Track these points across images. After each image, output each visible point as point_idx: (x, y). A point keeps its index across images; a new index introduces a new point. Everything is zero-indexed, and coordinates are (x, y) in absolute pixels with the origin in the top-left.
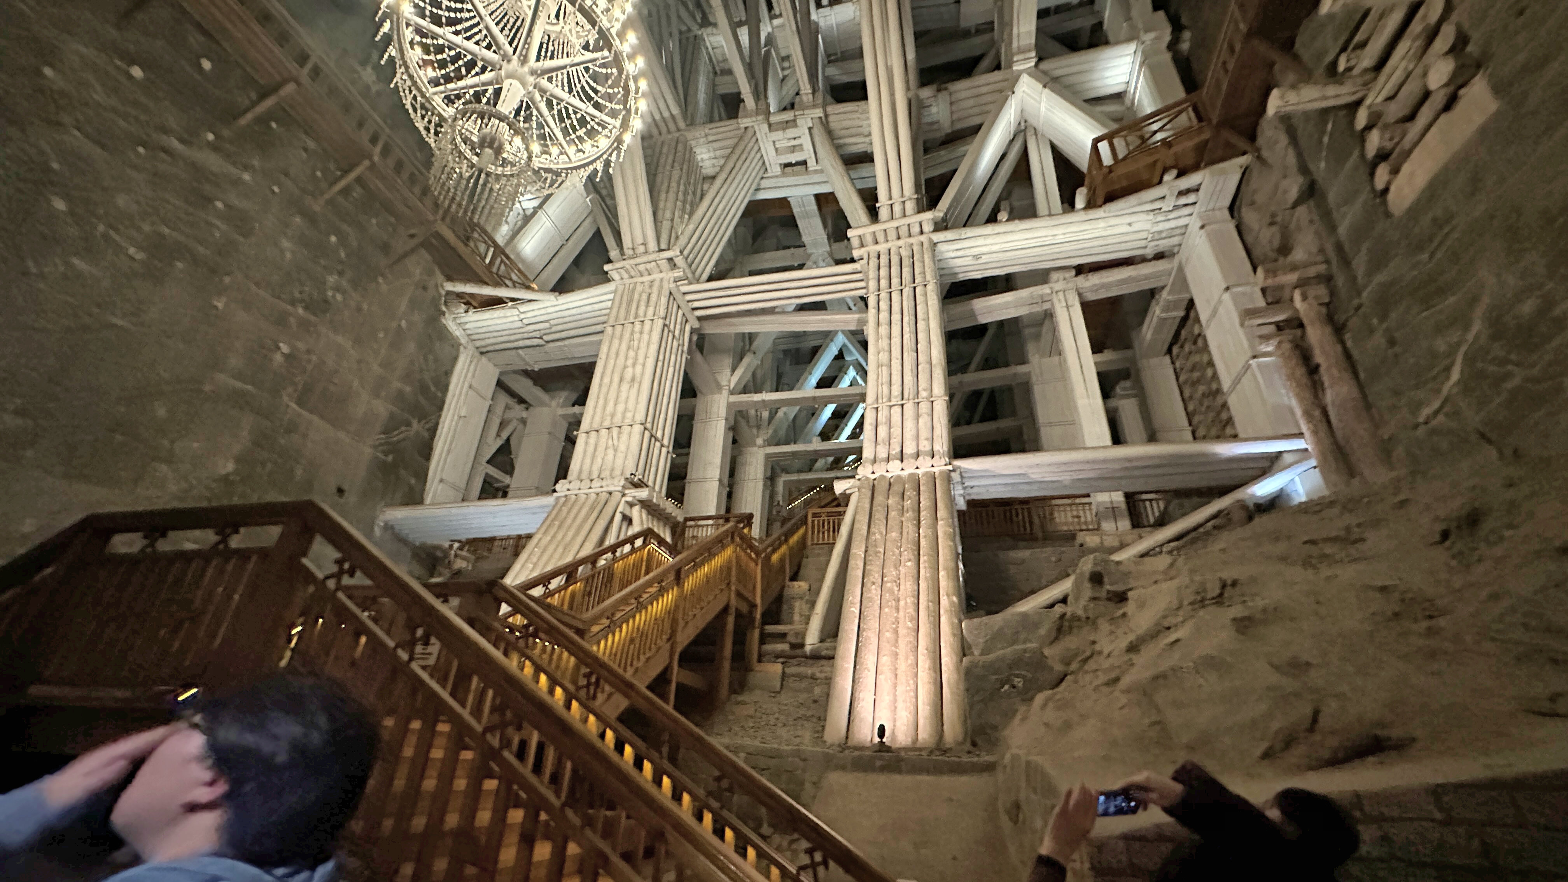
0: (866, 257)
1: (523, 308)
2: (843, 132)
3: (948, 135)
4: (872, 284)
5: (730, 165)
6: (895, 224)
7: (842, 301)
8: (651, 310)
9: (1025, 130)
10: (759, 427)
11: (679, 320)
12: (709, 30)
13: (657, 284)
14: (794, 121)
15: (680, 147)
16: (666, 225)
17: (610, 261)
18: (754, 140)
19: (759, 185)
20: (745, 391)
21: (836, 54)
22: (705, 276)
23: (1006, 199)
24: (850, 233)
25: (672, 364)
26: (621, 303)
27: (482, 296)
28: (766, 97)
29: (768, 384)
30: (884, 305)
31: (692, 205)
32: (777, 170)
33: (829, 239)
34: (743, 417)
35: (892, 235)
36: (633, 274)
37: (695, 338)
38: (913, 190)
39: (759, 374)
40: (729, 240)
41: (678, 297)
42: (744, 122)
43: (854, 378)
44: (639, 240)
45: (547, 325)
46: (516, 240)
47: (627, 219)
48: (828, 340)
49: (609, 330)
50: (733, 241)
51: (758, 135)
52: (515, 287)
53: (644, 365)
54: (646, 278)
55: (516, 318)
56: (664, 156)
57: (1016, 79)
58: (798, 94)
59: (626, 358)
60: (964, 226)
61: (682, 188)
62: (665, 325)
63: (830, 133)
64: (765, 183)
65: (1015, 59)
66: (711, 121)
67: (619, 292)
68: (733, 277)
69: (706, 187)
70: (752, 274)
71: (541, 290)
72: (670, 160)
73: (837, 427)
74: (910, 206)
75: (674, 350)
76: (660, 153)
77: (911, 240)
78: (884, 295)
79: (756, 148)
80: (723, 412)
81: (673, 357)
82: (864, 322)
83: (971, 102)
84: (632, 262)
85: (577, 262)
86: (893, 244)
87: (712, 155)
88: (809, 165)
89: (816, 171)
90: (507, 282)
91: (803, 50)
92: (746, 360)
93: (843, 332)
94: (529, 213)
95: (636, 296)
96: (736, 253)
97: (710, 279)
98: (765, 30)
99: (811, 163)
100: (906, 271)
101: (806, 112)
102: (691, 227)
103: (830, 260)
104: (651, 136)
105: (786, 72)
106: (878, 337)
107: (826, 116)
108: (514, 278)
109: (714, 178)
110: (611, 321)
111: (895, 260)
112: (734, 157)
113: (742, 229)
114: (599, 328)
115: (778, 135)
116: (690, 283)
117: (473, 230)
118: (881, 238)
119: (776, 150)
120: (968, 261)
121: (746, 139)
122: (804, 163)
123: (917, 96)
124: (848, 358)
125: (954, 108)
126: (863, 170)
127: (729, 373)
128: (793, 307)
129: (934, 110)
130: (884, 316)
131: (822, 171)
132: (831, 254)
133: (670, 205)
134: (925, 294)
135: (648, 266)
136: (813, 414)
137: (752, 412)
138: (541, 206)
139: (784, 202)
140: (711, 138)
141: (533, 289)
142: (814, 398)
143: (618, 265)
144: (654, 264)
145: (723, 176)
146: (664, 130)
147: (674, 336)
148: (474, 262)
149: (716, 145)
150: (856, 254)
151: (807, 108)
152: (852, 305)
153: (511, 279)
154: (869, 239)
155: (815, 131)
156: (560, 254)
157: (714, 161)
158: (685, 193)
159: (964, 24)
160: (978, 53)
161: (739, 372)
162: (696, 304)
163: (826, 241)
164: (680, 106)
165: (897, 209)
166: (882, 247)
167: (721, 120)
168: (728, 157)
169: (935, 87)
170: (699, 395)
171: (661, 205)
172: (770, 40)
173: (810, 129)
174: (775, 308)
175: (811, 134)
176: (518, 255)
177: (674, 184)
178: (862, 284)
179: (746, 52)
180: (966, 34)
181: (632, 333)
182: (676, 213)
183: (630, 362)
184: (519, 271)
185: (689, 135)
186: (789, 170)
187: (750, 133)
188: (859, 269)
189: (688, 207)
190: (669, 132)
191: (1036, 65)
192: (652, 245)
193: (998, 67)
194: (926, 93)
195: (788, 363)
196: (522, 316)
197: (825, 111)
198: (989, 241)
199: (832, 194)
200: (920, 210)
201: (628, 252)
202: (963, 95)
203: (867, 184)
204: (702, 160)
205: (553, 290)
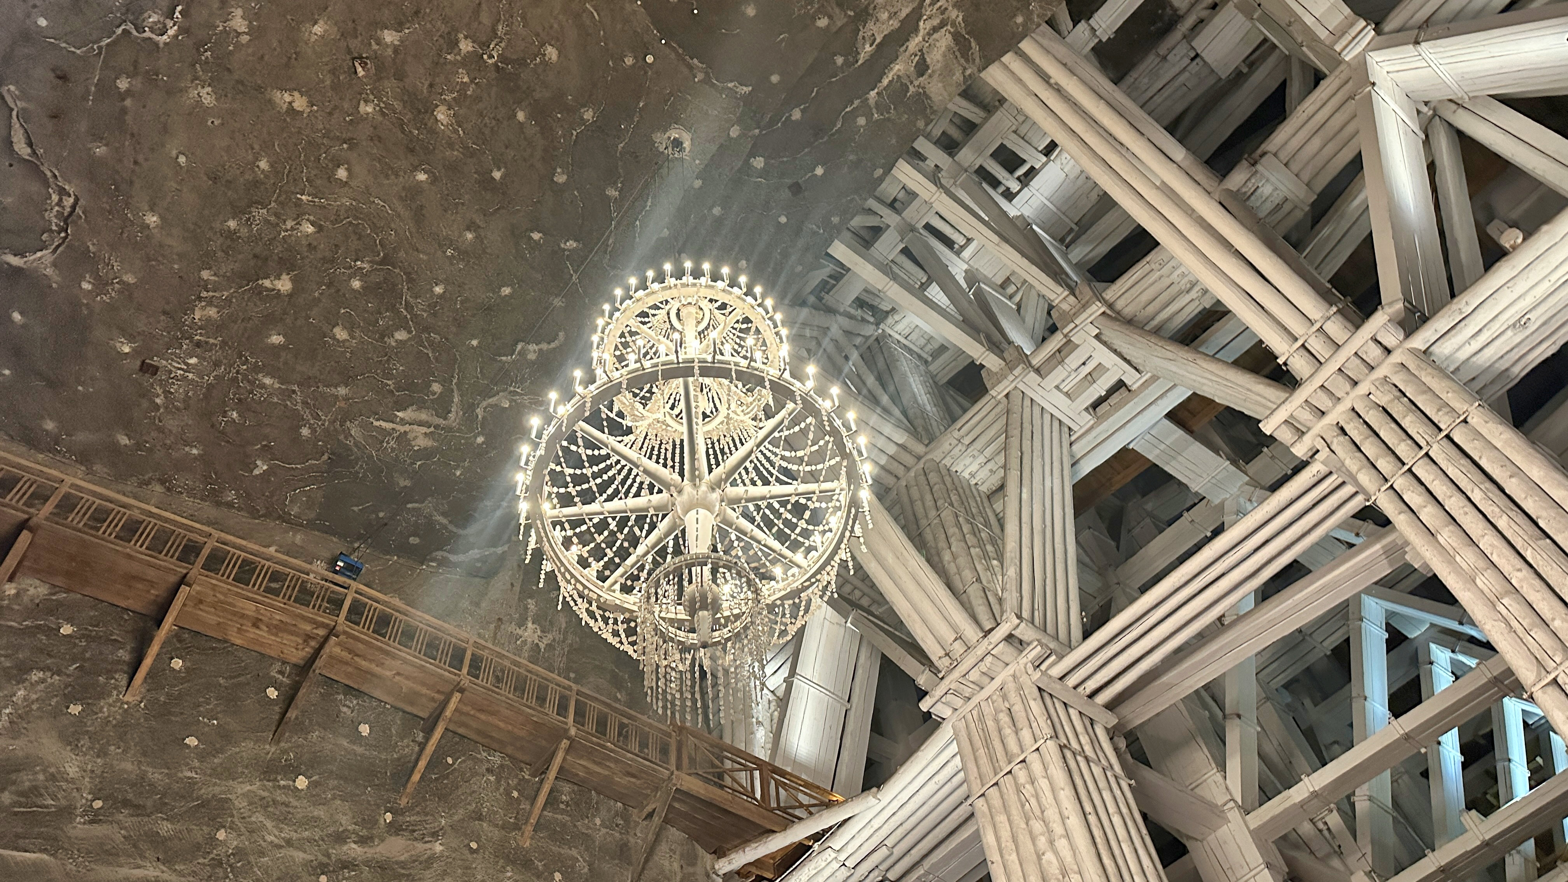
0: (1320, 444)
1: (837, 842)
2: (1151, 309)
3: (1313, 205)
4: (1366, 479)
5: (1015, 453)
6: (1330, 368)
7: (1329, 540)
8: (1026, 734)
9: (1435, 115)
10: (1339, 852)
11: (1079, 728)
12: (890, 320)
13: (1011, 686)
14: (1069, 341)
15: (933, 477)
16: (974, 591)
17: (923, 694)
18: (1027, 402)
19: (1072, 456)
20: (1266, 794)
21: (1071, 230)
22: (1077, 632)
23: (1491, 219)
24: (1267, 428)
25: (1112, 809)
26: (974, 751)
27: (772, 856)
28: (1010, 343)
29: (1301, 761)
30: (1414, 498)
31: (994, 543)
32: (1087, 420)
33: (1234, 463)
34: (1296, 847)
35: (1340, 386)
36: (967, 692)
37: (1122, 744)
38: (1323, 305)
39: (1270, 749)
40: (1079, 561)
41: (1055, 688)
42: (998, 392)
43: (1453, 662)
44: (949, 636)
45: (884, 851)
46: (783, 740)
47: (916, 617)
48: (1353, 624)
49: (980, 804)
50: (1087, 560)
51: (1030, 393)
52: (811, 813)
53: (1067, 836)
54: (991, 688)
55: (836, 865)
56: (919, 503)
57: (1361, 69)
58: (1050, 308)
59: (1033, 839)
60: (1453, 296)
61: (966, 528)
62: (1062, 747)
63: (1131, 323)
64: (1079, 449)
65: (1338, 48)
66: (954, 420)
67: (963, 734)
68: (1120, 611)
69: (998, 506)
70: (1144, 589)
71: (850, 798)
72: (929, 503)
73: (1492, 776)
74: (1336, 328)
75: (1102, 784)
76: (912, 502)
77: (1379, 373)
78: (1400, 482)
79: (1037, 411)
80: (1254, 856)
81: (1107, 795)
82: (1398, 549)
83: (1316, 143)
84: (956, 674)
85: (877, 727)
86: (1353, 398)
87: (981, 459)
88: (1128, 382)
89: (1146, 385)
90: (797, 812)
91: (1024, 255)
92: (1233, 736)
93: (1367, 591)
94: (780, 693)
95: (990, 724)
96: (1101, 573)
97: (1086, 635)
98: (958, 269)
99: (1131, 378)
100: (1410, 422)
101: (1077, 322)
102: (1012, 572)
103: (1259, 492)
104: (888, 490)
105: (1017, 298)
106: (1449, 558)
107: (1111, 306)
108: (804, 799)
109: (1002, 487)
110: (977, 790)
111: (1374, 418)
112: (1015, 442)
113: (1087, 533)
114: (962, 812)
115: (1058, 375)
116: (1061, 657)
117: (721, 759)
118: (1323, 402)
119: (1067, 394)
120: (1512, 338)
121: (1016, 408)
122: (1120, 385)
123: (1228, 191)
124: (1413, 634)
125: (1295, 167)
126: (1220, 334)
127: (1219, 777)
128: (1251, 603)
129: (1266, 190)
130: (1429, 514)
131: (1154, 378)
132: (1255, 483)
133: (962, 561)
134: (1478, 435)
135: (983, 667)
136: (1425, 774)
137: (1306, 828)
138: (793, 672)
139: (1125, 456)
140: (967, 441)
141: (837, 803)
142: (1407, 737)
143: (938, 692)
144: (989, 659)
145: (1014, 475)
146: (900, 471)
147: (1086, 758)
148: (741, 808)
149: (978, 444)
150: (1300, 451)
151: (1076, 315)
152: (1352, 539)
153: (801, 805)
154: (1305, 416)
155: (1108, 335)
156: (848, 729)
157: (990, 466)
158: (975, 532)
159: (1224, 73)
160: (1275, 85)
161: (1234, 765)
162: (1091, 685)
163: (1233, 468)
164: (906, 430)
165: (1316, 345)
166: (1338, 414)
167: (965, 411)
168: (1005, 448)
169: (1244, 163)
170: (1189, 844)
171: (952, 569)
172: (972, 278)
173: (1097, 337)
174: (1220, 619)
175: (1105, 343)
176: (795, 762)
177: (952, 530)
178: (1348, 490)
179: (952, 309)
180: (1238, 78)
181: (1019, 791)
182: (979, 567)
183: (1042, 841)
184: (807, 785)
185: (936, 455)
186: (1104, 408)
187: (1016, 398)
188: (1324, 470)
189: (989, 548)
190: (908, 469)
191: (1378, 31)
192: (971, 633)
193: (1318, 78)
194: (1237, 179)
195: (1308, 702)
196: (842, 857)
197: (1105, 302)
198: (1521, 286)
199: (1194, 394)
200: (1357, 323)
201: (943, 664)
202: (1295, 143)
203: (1243, 345)
204: (972, 475)
205: (866, 788)
